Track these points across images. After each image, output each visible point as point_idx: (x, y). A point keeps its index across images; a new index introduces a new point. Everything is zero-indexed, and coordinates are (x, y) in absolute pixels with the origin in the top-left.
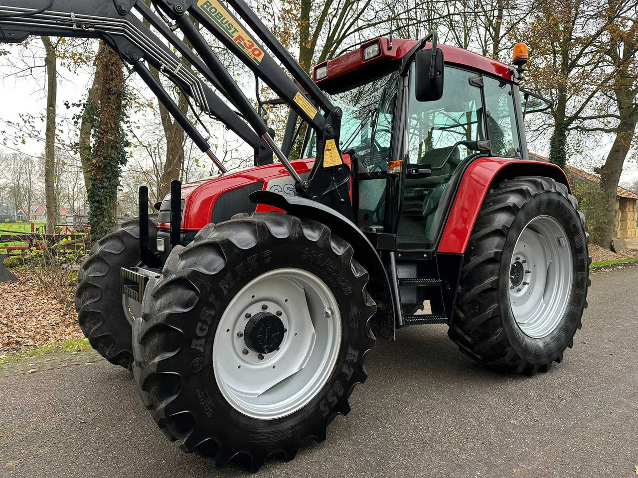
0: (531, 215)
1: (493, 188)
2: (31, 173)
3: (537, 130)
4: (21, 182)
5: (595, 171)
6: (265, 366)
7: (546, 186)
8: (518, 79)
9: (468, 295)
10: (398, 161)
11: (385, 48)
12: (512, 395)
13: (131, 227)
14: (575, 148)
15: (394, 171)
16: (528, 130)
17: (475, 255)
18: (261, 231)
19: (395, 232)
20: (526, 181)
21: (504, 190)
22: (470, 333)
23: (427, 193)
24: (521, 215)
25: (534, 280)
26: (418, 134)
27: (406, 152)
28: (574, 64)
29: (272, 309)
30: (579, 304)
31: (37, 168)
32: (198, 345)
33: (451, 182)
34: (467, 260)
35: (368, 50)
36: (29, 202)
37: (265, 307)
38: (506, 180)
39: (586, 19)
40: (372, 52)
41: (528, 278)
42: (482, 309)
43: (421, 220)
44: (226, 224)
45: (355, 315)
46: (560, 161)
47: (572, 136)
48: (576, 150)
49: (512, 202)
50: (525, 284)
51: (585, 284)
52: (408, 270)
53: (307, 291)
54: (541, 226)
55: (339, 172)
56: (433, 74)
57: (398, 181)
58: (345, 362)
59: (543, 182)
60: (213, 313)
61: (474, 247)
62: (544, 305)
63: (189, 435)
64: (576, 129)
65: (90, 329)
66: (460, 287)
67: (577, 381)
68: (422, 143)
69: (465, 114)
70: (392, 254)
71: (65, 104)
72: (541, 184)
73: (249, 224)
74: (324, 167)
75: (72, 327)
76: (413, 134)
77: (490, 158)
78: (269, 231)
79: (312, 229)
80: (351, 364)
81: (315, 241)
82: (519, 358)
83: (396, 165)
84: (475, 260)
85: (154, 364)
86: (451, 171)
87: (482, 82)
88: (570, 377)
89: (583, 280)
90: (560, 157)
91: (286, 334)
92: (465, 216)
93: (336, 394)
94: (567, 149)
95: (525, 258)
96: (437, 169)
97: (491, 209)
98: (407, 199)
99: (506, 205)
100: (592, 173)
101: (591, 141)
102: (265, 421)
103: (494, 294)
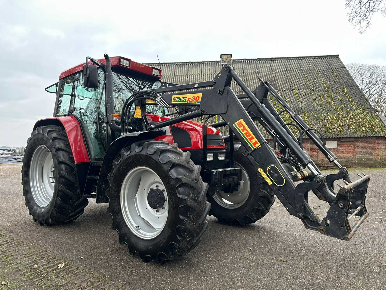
40: (156, 72)
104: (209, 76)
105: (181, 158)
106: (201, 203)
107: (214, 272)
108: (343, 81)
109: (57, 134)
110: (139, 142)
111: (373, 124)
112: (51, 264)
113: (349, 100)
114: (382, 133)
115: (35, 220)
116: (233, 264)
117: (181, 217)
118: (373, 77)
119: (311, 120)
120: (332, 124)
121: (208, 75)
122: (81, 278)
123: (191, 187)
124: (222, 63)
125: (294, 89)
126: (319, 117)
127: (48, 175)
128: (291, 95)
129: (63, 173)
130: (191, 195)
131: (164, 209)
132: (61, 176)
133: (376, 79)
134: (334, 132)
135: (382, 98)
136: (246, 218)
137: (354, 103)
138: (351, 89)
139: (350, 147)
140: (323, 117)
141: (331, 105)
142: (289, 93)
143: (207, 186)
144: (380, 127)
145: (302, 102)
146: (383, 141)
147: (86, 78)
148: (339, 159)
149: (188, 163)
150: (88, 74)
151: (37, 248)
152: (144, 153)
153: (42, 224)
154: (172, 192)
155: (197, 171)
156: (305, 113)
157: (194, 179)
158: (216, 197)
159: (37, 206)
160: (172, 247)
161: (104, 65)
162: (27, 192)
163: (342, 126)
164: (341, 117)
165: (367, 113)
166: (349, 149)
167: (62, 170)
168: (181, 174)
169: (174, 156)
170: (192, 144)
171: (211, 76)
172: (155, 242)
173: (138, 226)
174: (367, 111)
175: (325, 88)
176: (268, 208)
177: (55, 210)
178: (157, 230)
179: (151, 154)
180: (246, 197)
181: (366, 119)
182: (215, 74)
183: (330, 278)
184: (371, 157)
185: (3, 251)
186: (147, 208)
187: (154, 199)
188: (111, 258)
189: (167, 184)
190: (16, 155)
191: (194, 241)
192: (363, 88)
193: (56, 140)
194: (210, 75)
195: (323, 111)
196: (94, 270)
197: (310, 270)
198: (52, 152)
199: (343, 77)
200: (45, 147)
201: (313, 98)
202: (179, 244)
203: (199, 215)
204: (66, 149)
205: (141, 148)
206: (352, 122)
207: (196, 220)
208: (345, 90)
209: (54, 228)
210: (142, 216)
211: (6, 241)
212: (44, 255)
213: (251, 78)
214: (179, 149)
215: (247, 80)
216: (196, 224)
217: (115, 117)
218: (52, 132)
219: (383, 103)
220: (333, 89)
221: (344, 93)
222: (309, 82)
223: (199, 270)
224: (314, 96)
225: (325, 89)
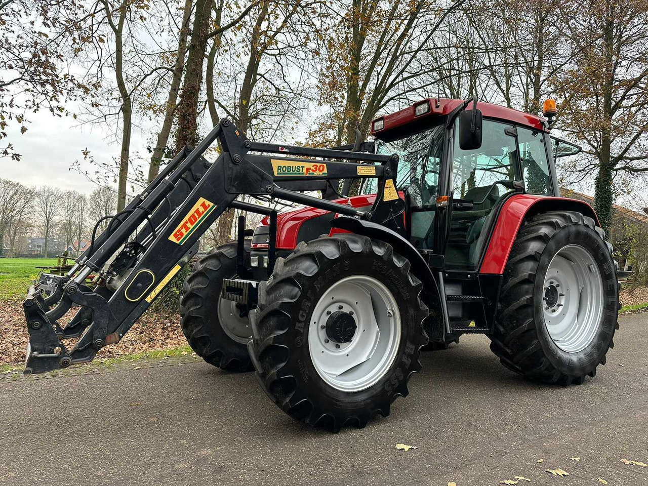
0: (561, 244)
1: (527, 221)
2: (82, 210)
3: (584, 170)
4: (73, 219)
5: (645, 212)
6: (341, 354)
7: (574, 219)
8: (549, 129)
9: (506, 311)
10: (445, 197)
11: (434, 106)
12: (547, 398)
13: (225, 250)
14: (622, 188)
15: (442, 205)
16: (574, 170)
17: (512, 277)
18: (342, 246)
19: (444, 254)
20: (556, 214)
21: (536, 223)
22: (509, 345)
23: (470, 224)
24: (552, 244)
25: (568, 302)
26: (461, 174)
27: (451, 189)
28: (618, 106)
29: (347, 309)
30: (610, 325)
31: (89, 206)
32: (299, 326)
33: (491, 215)
34: (506, 282)
35: (418, 108)
36: (80, 238)
37: (341, 307)
38: (539, 214)
39: (630, 62)
40: (422, 109)
41: (562, 301)
42: (519, 324)
43: (464, 249)
44: (316, 241)
45: (412, 316)
46: (606, 201)
47: (620, 176)
48: (623, 190)
49: (543, 232)
50: (559, 305)
51: (616, 308)
52: (454, 289)
53: (373, 296)
54: (572, 254)
55: (396, 205)
56: (474, 129)
57: (445, 213)
58: (404, 353)
59: (571, 216)
60: (309, 304)
61: (512, 269)
62: (578, 325)
63: (291, 395)
64: (624, 169)
65: (192, 331)
66: (499, 305)
67: (608, 391)
68: (465, 182)
69: (508, 155)
70: (441, 274)
71: (148, 149)
72: (569, 217)
73: (334, 241)
74: (384, 201)
75: (148, 344)
76: (457, 174)
77: (525, 195)
78: (348, 246)
79: (380, 247)
80: (410, 356)
81: (381, 255)
82: (554, 368)
83: (444, 200)
84: (512, 281)
85: (270, 338)
86: (491, 206)
87: (516, 132)
88: (602, 389)
89: (613, 303)
90: (606, 198)
91: (357, 329)
92: (504, 245)
93: (398, 378)
94: (613, 189)
95: (558, 282)
96: (479, 204)
97: (525, 238)
98: (453, 230)
99: (537, 235)
100: (642, 212)
101: (641, 181)
102: (344, 392)
103: (530, 310)
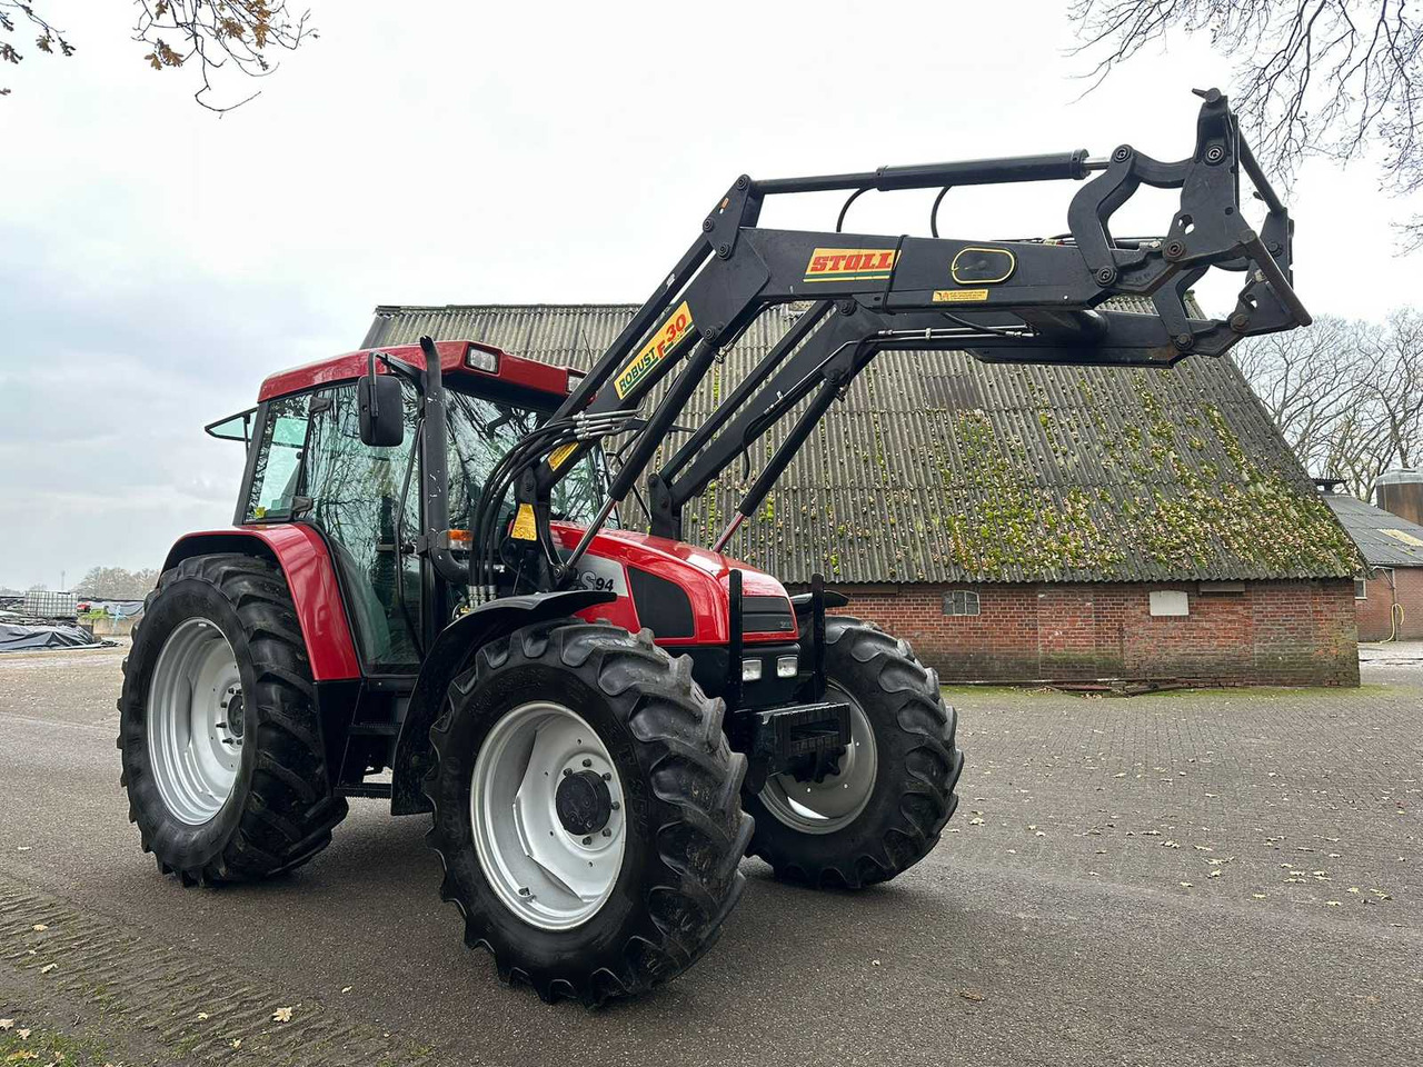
104: (745, 355)
105: (666, 677)
106: (722, 816)
107: (763, 1031)
108: (1209, 381)
109: (254, 584)
110: (535, 627)
111: (1309, 534)
112: (248, 1008)
113: (1226, 451)
114: (1340, 568)
115: (166, 869)
116: (819, 1007)
117: (665, 859)
118: (1325, 355)
119: (1098, 516)
120: (1172, 531)
121: (742, 350)
122: (353, 1052)
123: (697, 769)
124: (790, 309)
125: (1038, 408)
126: (1126, 508)
127: (211, 719)
128: (1028, 427)
129: (274, 711)
130: (696, 793)
131: (609, 834)
132: (267, 723)
133: (1335, 365)
134: (1177, 559)
135: (1357, 431)
136: (866, 863)
137: (1244, 460)
138: (1235, 411)
139: (1233, 613)
140: (1138, 508)
141: (1165, 464)
142: (1023, 421)
143: (742, 764)
144: (1334, 546)
145: (1065, 454)
146: (1346, 594)
147: (368, 417)
148: (1195, 655)
149: (687, 691)
150: (375, 407)
151: (190, 960)
152: (550, 660)
153: (189, 882)
154: (637, 783)
155: (712, 717)
156: (1077, 493)
157: (704, 744)
158: (768, 797)
159: (174, 819)
160: (635, 953)
161: (418, 371)
162: (136, 774)
163: (1206, 540)
164: (1200, 507)
165: (1289, 495)
166: (1230, 622)
167: (272, 703)
168: (664, 729)
169: (644, 672)
170: (696, 625)
171: (752, 356)
172: (584, 938)
173: (527, 890)
174: (1290, 490)
175: (1146, 405)
176: (935, 832)
177: (242, 833)
178: (585, 901)
179: (576, 664)
180: (866, 794)
181: (1286, 516)
182: (766, 349)
183: (1107, 1048)
184: (1305, 649)
185: (80, 970)
186: (552, 833)
187: (576, 804)
188: (439, 989)
189: (624, 756)
190: (22, 623)
191: (704, 936)
192: (1289, 394)
193: (253, 605)
194: (749, 351)
195: (1141, 488)
196: (391, 1028)
197: (1052, 1025)
198: (238, 642)
199: (1210, 370)
200: (208, 625)
201: (1104, 440)
202: (659, 944)
203: (719, 853)
204: (283, 632)
205: (542, 645)
206: (1237, 528)
207: (709, 869)
208: (1215, 413)
209: (232, 895)
210: (537, 857)
211: (78, 938)
212: (218, 981)
213: (888, 367)
214: (658, 650)
215: (875, 371)
216: (708, 883)
217: (454, 538)
218: (236, 579)
219: (1361, 451)
220: (1175, 411)
221: (1213, 423)
222: (1092, 383)
223: (717, 1025)
224: (1107, 433)
225: (1147, 410)
